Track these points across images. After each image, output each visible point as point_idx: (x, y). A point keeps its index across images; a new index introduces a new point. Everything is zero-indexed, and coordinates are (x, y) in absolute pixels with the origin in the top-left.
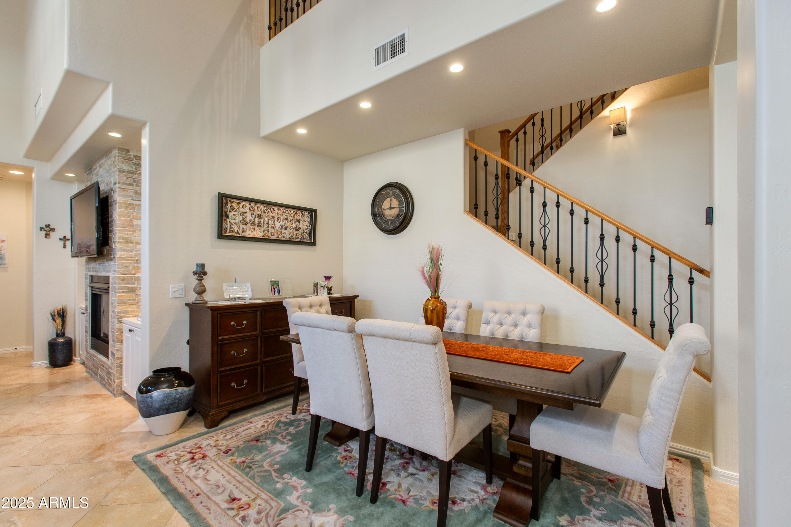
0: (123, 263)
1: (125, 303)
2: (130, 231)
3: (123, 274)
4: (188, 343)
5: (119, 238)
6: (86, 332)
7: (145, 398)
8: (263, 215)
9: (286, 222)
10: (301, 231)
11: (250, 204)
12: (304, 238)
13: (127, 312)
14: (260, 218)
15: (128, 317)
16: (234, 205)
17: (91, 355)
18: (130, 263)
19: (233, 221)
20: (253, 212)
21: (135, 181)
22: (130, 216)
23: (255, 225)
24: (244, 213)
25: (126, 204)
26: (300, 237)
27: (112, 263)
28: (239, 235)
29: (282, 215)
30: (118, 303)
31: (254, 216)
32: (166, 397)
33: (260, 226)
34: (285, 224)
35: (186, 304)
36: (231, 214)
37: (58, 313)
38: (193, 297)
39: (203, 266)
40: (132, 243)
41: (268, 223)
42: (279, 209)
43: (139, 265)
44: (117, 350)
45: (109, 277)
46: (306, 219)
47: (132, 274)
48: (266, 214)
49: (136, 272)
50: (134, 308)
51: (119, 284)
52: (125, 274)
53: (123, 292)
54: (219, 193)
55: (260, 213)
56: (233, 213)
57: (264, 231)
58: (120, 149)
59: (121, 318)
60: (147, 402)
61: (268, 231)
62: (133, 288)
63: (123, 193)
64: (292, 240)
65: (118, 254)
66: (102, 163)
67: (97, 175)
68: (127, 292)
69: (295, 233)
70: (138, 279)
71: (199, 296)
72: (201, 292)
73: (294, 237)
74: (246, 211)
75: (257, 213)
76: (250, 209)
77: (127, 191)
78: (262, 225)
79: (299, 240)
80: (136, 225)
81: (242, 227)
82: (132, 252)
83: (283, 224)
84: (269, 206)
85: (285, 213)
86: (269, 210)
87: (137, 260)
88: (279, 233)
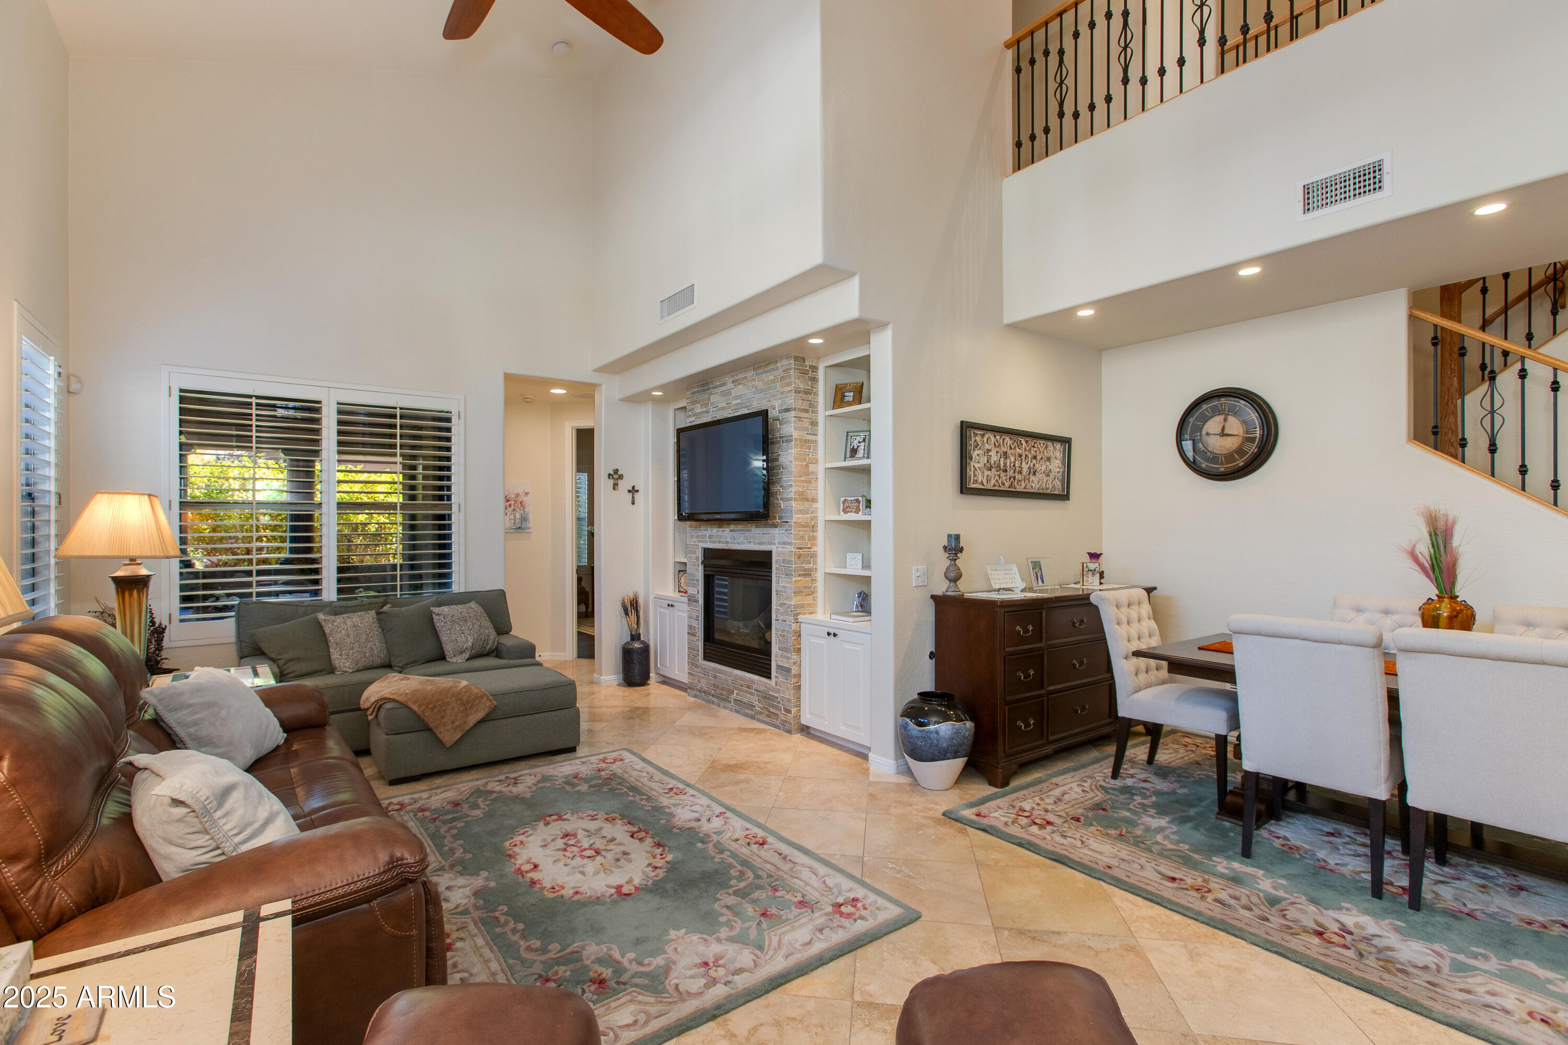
0: (800, 531)
1: (801, 592)
2: (805, 482)
3: (799, 548)
4: (932, 655)
5: (795, 492)
6: (691, 634)
7: (927, 732)
8: (1009, 452)
9: (1034, 461)
10: (1052, 475)
11: (995, 436)
12: (1055, 489)
13: (803, 606)
14: (1006, 458)
15: (804, 614)
16: (978, 438)
17: (706, 672)
18: (806, 531)
19: (977, 465)
20: (998, 449)
21: (810, 405)
22: (805, 460)
23: (1000, 470)
24: (989, 451)
25: (801, 440)
26: (1051, 487)
27: (776, 531)
28: (982, 487)
29: (1030, 451)
30: (795, 593)
31: (999, 454)
32: (955, 733)
33: (1006, 471)
34: (1034, 465)
35: (933, 597)
36: (975, 454)
37: (632, 605)
38: (941, 587)
39: (957, 537)
40: (807, 500)
41: (1014, 466)
42: (1027, 442)
43: (815, 534)
44: (794, 663)
45: (771, 552)
46: (1058, 454)
47: (808, 548)
48: (1013, 451)
49: (812, 544)
50: (809, 600)
51: (795, 564)
52: (801, 548)
53: (799, 575)
54: (962, 422)
55: (1005, 450)
56: (977, 452)
57: (1010, 479)
58: (796, 358)
59: (797, 614)
60: (930, 739)
61: (1014, 478)
62: (808, 570)
63: (799, 424)
64: (1041, 491)
65: (796, 518)
66: (745, 378)
67: (727, 393)
68: (803, 575)
69: (1045, 481)
70: (814, 556)
71: (952, 584)
72: (954, 577)
73: (1044, 486)
74: (990, 448)
75: (1003, 449)
76: (995, 444)
77: (802, 421)
78: (1008, 469)
79: (1049, 492)
80: (812, 472)
81: (987, 473)
82: (808, 514)
83: (1032, 466)
84: (1015, 437)
85: (1034, 447)
86: (1015, 444)
87: (813, 526)
88: (1027, 481)
